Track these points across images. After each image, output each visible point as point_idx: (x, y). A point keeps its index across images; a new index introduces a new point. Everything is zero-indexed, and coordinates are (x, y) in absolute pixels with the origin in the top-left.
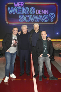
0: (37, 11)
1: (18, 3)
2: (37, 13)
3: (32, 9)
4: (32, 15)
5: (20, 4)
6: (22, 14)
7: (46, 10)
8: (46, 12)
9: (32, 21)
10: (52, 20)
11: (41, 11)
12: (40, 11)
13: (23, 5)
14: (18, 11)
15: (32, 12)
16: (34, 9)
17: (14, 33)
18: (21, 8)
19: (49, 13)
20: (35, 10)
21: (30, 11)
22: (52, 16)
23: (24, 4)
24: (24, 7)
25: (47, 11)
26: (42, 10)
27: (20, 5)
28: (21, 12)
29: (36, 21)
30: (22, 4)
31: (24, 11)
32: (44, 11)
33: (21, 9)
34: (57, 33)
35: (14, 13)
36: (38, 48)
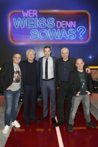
0: (59, 23)
1: (29, 11)
2: (59, 26)
3: (51, 21)
4: (51, 29)
5: (32, 12)
6: (35, 28)
7: (72, 22)
8: (72, 24)
9: (51, 38)
10: (81, 36)
11: (65, 23)
12: (63, 23)
13: (36, 14)
14: (28, 23)
15: (51, 25)
16: (53, 19)
17: (15, 61)
18: (33, 19)
19: (77, 27)
20: (55, 22)
21: (47, 23)
22: (81, 30)
23: (38, 12)
24: (38, 18)
25: (74, 23)
26: (67, 22)
27: (32, 15)
28: (34, 25)
29: (57, 38)
30: (35, 12)
31: (39, 23)
32: (69, 23)
33: (34, 21)
34: (90, 57)
35: (22, 26)
36: (73, 84)
